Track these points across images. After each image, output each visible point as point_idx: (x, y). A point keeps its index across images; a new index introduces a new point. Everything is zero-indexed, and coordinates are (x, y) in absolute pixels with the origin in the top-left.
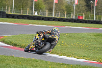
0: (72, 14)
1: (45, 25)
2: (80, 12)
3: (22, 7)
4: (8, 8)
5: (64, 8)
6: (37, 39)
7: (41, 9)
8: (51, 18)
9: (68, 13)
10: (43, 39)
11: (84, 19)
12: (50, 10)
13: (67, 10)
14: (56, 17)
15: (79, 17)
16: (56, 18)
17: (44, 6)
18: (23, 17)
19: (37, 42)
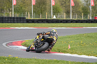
0: (88, 16)
3: (41, 12)
4: (27, 14)
5: (80, 10)
6: (37, 40)
7: (59, 12)
8: (69, 20)
9: (84, 15)
10: (43, 40)
12: (68, 13)
13: (83, 12)
14: (74, 19)
15: (95, 17)
16: (74, 20)
17: (62, 10)
18: (42, 21)
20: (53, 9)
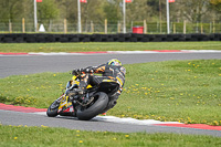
0: (119, 25)
1: (63, 51)
2: (137, 18)
3: (11, 18)
5: (100, 11)
6: (76, 86)
7: (51, 17)
8: (75, 36)
9: (110, 23)
10: (90, 86)
11: (145, 32)
12: (72, 18)
13: (107, 17)
14: (85, 33)
15: (135, 29)
16: (87, 36)
17: (59, 11)
18: (14, 38)
19: (77, 93)
20: (39, 11)
